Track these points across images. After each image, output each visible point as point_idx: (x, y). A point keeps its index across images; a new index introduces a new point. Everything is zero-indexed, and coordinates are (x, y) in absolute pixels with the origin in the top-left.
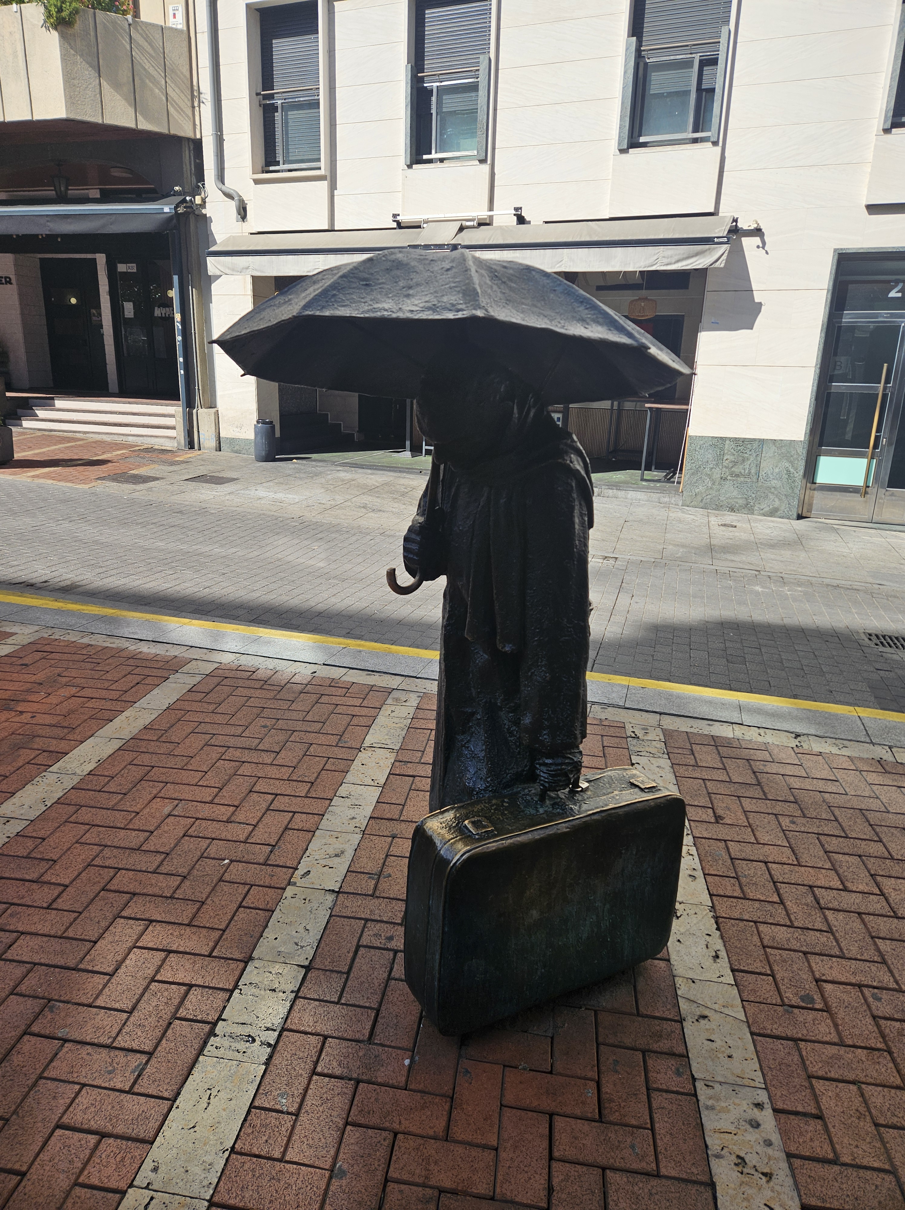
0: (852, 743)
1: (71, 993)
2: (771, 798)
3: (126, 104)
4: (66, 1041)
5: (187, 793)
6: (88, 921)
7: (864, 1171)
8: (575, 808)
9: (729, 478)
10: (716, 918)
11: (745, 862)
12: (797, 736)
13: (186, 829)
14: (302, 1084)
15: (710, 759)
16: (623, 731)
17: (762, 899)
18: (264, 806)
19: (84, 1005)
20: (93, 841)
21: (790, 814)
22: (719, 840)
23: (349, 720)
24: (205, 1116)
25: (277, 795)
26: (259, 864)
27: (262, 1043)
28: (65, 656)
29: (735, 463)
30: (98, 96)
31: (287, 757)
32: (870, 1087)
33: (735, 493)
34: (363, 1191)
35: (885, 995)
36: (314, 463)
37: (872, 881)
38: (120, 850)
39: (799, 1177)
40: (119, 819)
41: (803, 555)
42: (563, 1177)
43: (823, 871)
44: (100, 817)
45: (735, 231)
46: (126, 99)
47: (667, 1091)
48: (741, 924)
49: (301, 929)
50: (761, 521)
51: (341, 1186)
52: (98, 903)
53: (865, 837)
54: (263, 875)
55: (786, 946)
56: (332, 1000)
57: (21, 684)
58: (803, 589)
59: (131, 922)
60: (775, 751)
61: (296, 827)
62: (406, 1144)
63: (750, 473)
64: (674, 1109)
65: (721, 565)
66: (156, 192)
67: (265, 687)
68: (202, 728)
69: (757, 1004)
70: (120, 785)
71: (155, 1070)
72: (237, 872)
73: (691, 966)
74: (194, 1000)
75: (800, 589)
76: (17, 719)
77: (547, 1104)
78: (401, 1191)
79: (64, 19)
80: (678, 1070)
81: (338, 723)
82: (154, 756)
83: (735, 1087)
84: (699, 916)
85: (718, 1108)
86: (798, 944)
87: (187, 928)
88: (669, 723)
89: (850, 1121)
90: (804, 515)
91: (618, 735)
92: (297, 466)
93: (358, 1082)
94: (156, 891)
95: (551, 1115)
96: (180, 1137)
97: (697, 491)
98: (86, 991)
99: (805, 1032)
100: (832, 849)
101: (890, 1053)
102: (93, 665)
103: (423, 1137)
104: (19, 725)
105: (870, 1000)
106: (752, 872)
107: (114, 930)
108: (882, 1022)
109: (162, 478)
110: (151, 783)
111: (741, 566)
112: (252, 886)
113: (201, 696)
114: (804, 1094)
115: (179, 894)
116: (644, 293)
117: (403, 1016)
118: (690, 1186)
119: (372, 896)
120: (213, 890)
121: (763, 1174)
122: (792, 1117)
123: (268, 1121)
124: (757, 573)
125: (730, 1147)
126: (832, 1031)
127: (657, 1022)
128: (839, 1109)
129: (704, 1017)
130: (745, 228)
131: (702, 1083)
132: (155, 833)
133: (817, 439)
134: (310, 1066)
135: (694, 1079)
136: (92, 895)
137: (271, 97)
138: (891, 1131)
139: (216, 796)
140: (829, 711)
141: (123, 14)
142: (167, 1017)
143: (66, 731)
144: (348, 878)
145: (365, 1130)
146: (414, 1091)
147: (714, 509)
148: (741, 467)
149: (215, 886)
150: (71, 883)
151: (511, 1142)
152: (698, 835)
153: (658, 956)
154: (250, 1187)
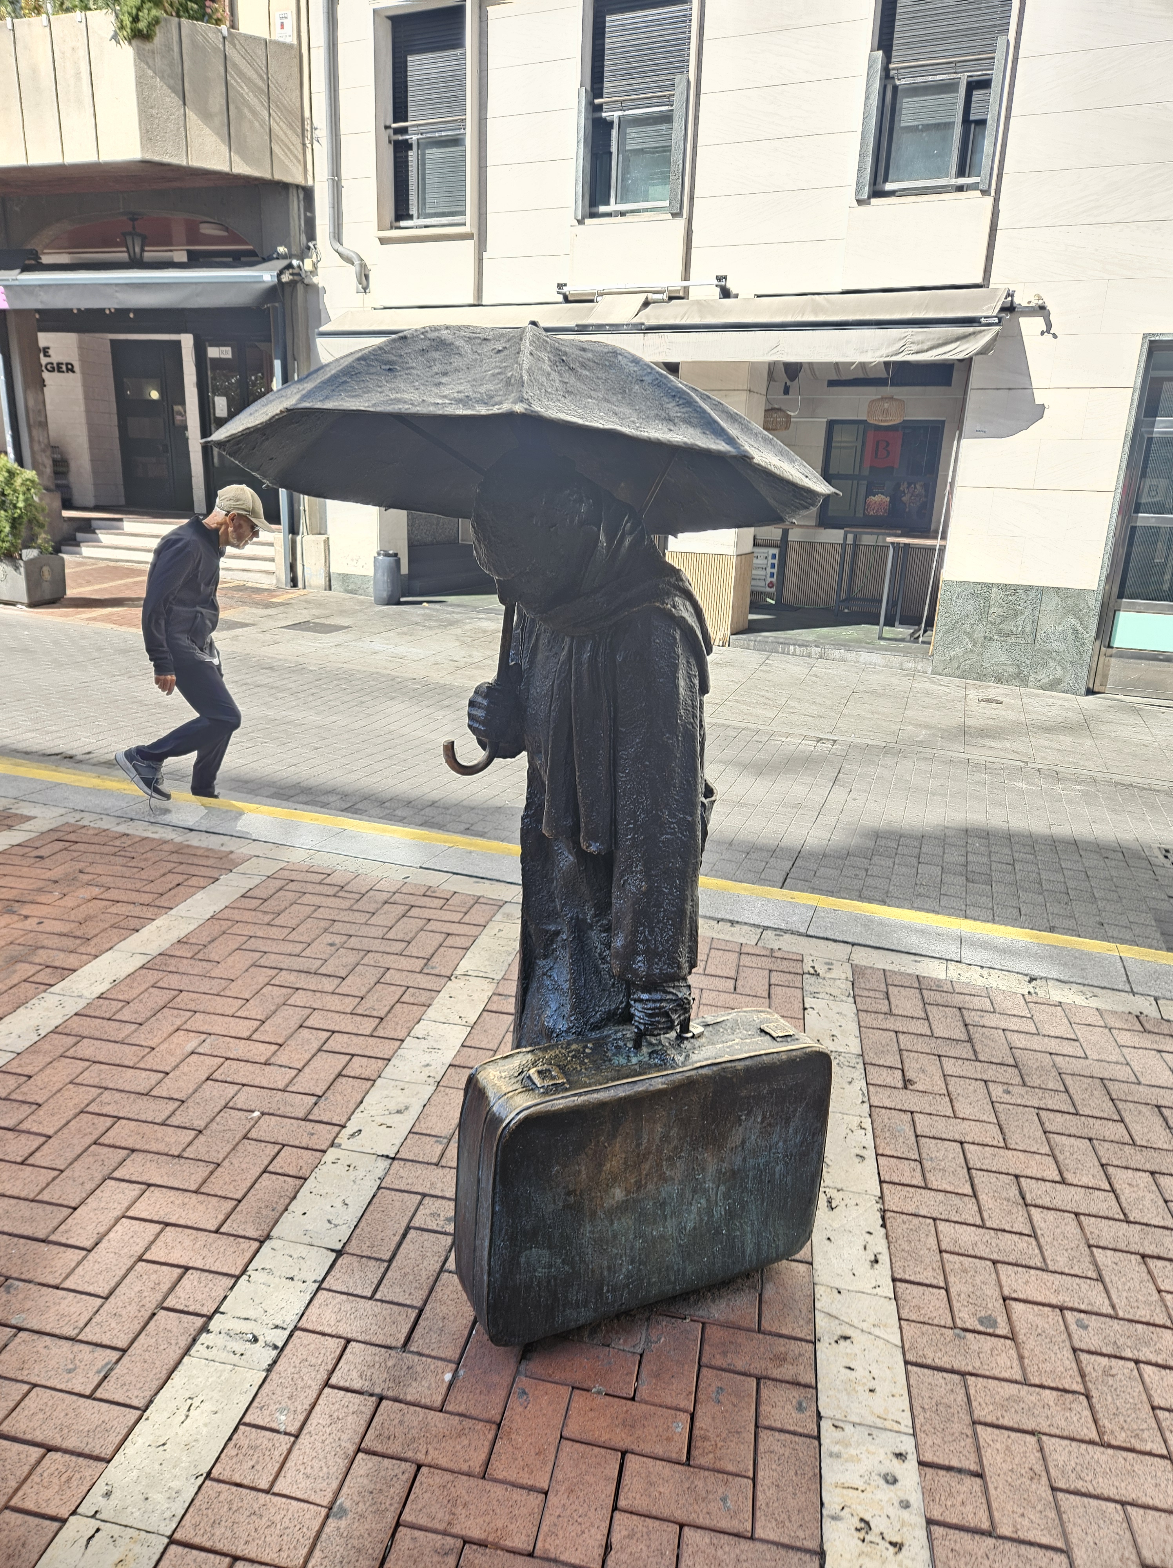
0: (1105, 991)
1: (35, 1270)
2: (982, 1059)
3: (218, 140)
4: (20, 1329)
5: (219, 1025)
6: (71, 1182)
7: (1028, 1547)
8: (680, 1059)
9: (996, 637)
10: (883, 1212)
11: (934, 1141)
12: (1032, 979)
13: (211, 1071)
14: (310, 1397)
15: (909, 1006)
16: (799, 964)
17: (949, 1189)
18: (316, 1045)
19: (49, 1286)
20: (91, 1082)
21: (1005, 1081)
22: (905, 1111)
23: (441, 939)
24: (180, 1431)
25: (333, 1032)
26: (298, 1119)
27: (266, 1345)
28: (92, 848)
29: (1004, 619)
30: (182, 129)
31: (355, 984)
32: (1053, 1440)
33: (1003, 659)
34: (366, 1535)
35: (1093, 1322)
36: (450, 609)
37: (1102, 1172)
38: (123, 1095)
39: (938, 1550)
40: (128, 1055)
41: (1089, 742)
42: (626, 1533)
43: (1037, 1157)
44: (104, 1052)
45: (1009, 309)
46: (218, 134)
47: (781, 1431)
48: (916, 1221)
49: (338, 1204)
50: (1037, 696)
51: (338, 1528)
52: (86, 1159)
53: (1101, 1115)
54: (300, 1133)
55: (971, 1252)
56: (364, 1294)
57: (32, 881)
58: (1083, 788)
59: (124, 1185)
60: (999, 999)
61: (352, 1074)
62: (431, 1481)
63: (1023, 632)
64: (787, 1454)
65: (977, 755)
66: (257, 256)
67: (340, 894)
68: (252, 944)
69: (919, 1325)
70: (136, 1012)
71: (126, 1371)
72: (269, 1128)
73: (839, 1272)
74: (188, 1286)
75: (1078, 787)
76: (19, 925)
77: (622, 1440)
78: (414, 1539)
79: (140, 31)
80: (800, 1404)
81: (426, 943)
82: (185, 977)
83: (872, 1430)
84: (861, 1209)
85: (845, 1456)
86: (988, 1250)
87: (194, 1195)
88: (862, 957)
89: (1019, 1482)
90: (1096, 689)
91: (793, 970)
92: (427, 611)
93: (381, 1398)
94: (162, 1148)
95: (624, 1454)
96: (144, 1456)
97: (952, 654)
98: (54, 1269)
99: (978, 1364)
100: (1053, 1129)
101: (1088, 1397)
102: (125, 860)
103: (452, 1472)
104: (21, 933)
105: (1073, 1327)
106: (940, 1155)
107: (101, 1194)
108: (1084, 1357)
109: (253, 625)
110: (176, 1012)
111: (1002, 754)
112: (284, 1146)
113: (255, 903)
114: (963, 1444)
115: (189, 1153)
116: (889, 390)
117: (452, 1319)
118: (791, 1553)
119: (437, 1165)
120: (233, 1149)
121: (891, 1543)
122: (942, 1473)
123: (259, 1442)
124: (1022, 764)
125: (853, 1506)
126: (1014, 1365)
127: (782, 1341)
128: (1006, 1467)
129: (846, 1338)
130: (1024, 304)
131: (830, 1423)
132: (170, 1075)
133: (1116, 590)
134: (323, 1376)
135: (819, 1417)
136: (79, 1150)
137: (404, 131)
138: (1072, 1497)
139: (256, 1030)
140: (1082, 948)
141: (217, 24)
142: (151, 1307)
143: (78, 941)
144: (408, 1140)
145: (380, 1459)
146: (451, 1413)
147: (974, 679)
148: (1013, 623)
149: (237, 1144)
150: (56, 1133)
151: (566, 1484)
152: (876, 1104)
153: (797, 1257)
154: (223, 1523)
